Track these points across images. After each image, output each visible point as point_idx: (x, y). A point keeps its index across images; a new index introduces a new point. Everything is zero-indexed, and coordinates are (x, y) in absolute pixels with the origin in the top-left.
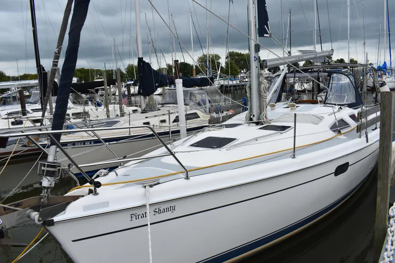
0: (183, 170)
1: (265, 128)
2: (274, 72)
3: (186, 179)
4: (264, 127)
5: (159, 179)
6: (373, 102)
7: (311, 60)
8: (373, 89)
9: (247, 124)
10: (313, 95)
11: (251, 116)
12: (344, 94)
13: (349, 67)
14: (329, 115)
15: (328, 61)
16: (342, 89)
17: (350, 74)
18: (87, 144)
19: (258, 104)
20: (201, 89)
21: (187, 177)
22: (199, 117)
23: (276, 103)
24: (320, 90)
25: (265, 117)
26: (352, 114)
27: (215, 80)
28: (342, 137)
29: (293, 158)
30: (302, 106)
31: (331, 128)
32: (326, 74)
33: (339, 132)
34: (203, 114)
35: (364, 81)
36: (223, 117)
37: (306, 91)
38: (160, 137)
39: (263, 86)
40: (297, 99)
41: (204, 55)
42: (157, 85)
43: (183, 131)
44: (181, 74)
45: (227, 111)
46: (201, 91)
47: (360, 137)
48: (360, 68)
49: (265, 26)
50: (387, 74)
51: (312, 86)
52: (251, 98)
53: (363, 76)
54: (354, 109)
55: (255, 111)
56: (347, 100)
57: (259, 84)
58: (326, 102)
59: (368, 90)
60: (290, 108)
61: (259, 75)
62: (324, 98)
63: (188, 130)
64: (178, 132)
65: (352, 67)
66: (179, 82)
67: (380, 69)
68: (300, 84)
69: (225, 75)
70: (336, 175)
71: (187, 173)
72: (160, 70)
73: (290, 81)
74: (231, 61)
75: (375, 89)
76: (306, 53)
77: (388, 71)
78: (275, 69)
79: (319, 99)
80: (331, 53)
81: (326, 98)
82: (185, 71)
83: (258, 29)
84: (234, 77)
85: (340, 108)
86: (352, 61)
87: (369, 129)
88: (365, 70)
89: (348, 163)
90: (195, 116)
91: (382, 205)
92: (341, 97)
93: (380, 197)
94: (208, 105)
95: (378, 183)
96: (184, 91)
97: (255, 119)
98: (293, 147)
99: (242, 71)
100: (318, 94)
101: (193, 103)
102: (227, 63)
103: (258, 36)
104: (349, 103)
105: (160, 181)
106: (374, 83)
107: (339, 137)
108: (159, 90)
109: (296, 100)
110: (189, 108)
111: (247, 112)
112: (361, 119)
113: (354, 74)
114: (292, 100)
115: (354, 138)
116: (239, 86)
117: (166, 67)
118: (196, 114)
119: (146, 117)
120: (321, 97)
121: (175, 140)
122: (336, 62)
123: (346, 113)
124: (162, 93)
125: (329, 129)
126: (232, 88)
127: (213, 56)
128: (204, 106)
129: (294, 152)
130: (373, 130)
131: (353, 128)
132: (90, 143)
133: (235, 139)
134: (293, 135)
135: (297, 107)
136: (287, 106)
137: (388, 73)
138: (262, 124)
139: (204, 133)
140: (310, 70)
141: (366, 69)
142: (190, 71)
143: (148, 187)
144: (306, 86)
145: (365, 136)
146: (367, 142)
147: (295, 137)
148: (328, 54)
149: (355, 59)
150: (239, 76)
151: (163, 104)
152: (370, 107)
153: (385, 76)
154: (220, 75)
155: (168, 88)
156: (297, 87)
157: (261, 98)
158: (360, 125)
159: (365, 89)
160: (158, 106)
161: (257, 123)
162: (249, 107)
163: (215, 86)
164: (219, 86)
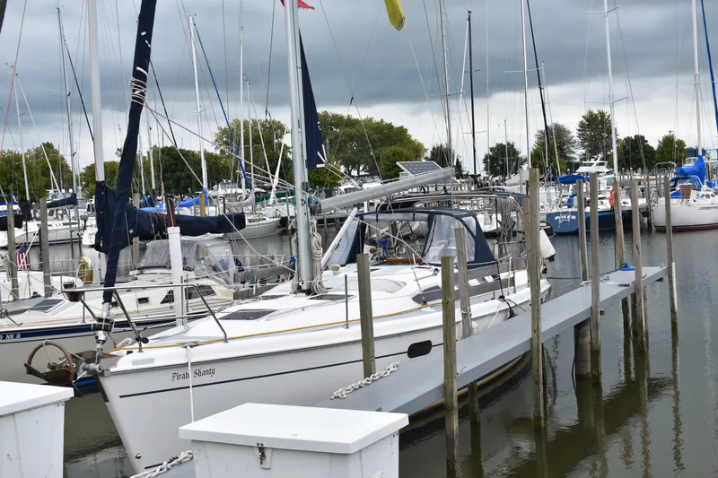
3: (224, 342)
4: (317, 297)
9: (294, 295)
11: (299, 283)
18: (10, 338)
19: (308, 266)
22: (214, 293)
23: (345, 265)
25: (319, 283)
28: (428, 309)
29: (345, 328)
31: (414, 298)
32: (426, 215)
33: (425, 303)
34: (223, 288)
39: (314, 240)
42: (131, 231)
49: (318, 153)
55: (305, 275)
57: (310, 237)
61: (309, 225)
66: (175, 232)
70: (411, 356)
81: (423, 255)
89: (429, 342)
90: (206, 291)
94: (233, 269)
96: (183, 243)
97: (304, 287)
101: (203, 267)
107: (424, 309)
110: (193, 276)
111: (293, 279)
118: (209, 287)
125: (411, 299)
128: (224, 271)
132: (15, 337)
133: (277, 310)
138: (315, 293)
143: (189, 348)
151: (142, 269)
157: (313, 258)
160: (132, 273)
161: (308, 293)
162: (296, 271)
163: (264, 222)
164: (275, 219)
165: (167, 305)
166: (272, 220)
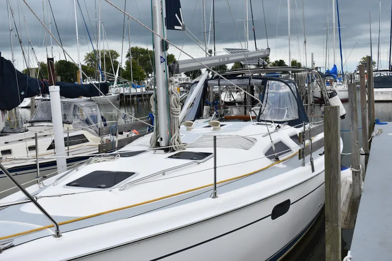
0: (51, 223)
1: (178, 156)
2: (194, 77)
3: (55, 236)
4: (175, 155)
5: (13, 240)
6: (322, 117)
7: (242, 62)
8: (321, 101)
9: (153, 151)
10: (245, 108)
11: (157, 139)
12: (283, 107)
13: (290, 72)
14: (263, 136)
15: (263, 63)
16: (280, 101)
17: (291, 81)
19: (167, 122)
20: (91, 100)
21: (58, 233)
22: (87, 141)
23: (193, 121)
24: (254, 102)
25: (177, 140)
26: (294, 134)
27: (111, 86)
28: (281, 165)
29: (214, 198)
30: (229, 124)
31: (266, 155)
32: (260, 81)
33: (277, 159)
34: (93, 136)
35: (309, 90)
36: (119, 141)
37: (237, 104)
38: (11, 174)
40: (223, 115)
41: (94, 51)
42: (23, 93)
43: (62, 163)
44: (59, 79)
45: (128, 131)
46: (91, 103)
47: (304, 165)
48: (304, 73)
49: (176, 15)
50: (338, 80)
51: (243, 96)
52: (157, 114)
53: (309, 83)
54: (297, 127)
55: (163, 132)
56: (287, 116)
57: (169, 94)
58: (261, 118)
59: (316, 102)
60: (212, 128)
61: (168, 83)
62: (257, 112)
63: (69, 161)
64: (54, 163)
65: (295, 72)
66: (55, 90)
67: (329, 74)
68: (228, 93)
69: (126, 80)
70: (273, 218)
71: (57, 227)
72: (28, 71)
73: (214, 90)
74: (134, 60)
75: (323, 100)
76: (235, 52)
77: (339, 76)
78: (194, 73)
79: (252, 114)
80: (267, 53)
81: (260, 113)
82: (67, 73)
83: (167, 19)
84: (138, 83)
85: (278, 126)
86: (294, 63)
87: (315, 154)
88: (310, 75)
89: (289, 201)
90: (82, 139)
91: (332, 256)
92: (280, 112)
93: (329, 246)
94: (100, 123)
95: (326, 227)
97: (163, 145)
98: (213, 182)
99: (150, 75)
100: (252, 107)
101: (79, 121)
102: (128, 63)
103: (165, 28)
104: (290, 119)
105: (14, 243)
106: (322, 92)
107: (276, 165)
108: (27, 102)
109: (221, 116)
110: (72, 128)
111: (152, 134)
112: (304, 141)
113: (297, 81)
114: (217, 116)
115: (295, 167)
116: (144, 95)
117: (37, 66)
118: (82, 136)
119: (6, 143)
120: (254, 111)
121: (45, 178)
122: (274, 65)
123: (286, 134)
124: (30, 105)
125: (264, 156)
126: (135, 99)
127: (108, 53)
128: (94, 125)
129: (215, 189)
130: (320, 155)
131: (295, 152)
133: (133, 173)
134: (213, 166)
135: (221, 126)
136: (207, 124)
137: (340, 79)
138: (174, 151)
139: (89, 165)
140: (240, 76)
141: (312, 74)
142: (75, 73)
144: (236, 96)
145: (310, 163)
146: (313, 170)
147: (215, 168)
148: (262, 54)
149: (298, 62)
150: (146, 81)
151: (32, 123)
152: (318, 124)
153: (335, 83)
154: (118, 80)
155: (41, 97)
156: (224, 97)
157: (172, 115)
158: (303, 149)
159: (311, 100)
160: (25, 125)
161: (166, 150)
162: (155, 127)
163: (111, 96)
164: (117, 95)
165: (52, 151)
166: (115, 95)
